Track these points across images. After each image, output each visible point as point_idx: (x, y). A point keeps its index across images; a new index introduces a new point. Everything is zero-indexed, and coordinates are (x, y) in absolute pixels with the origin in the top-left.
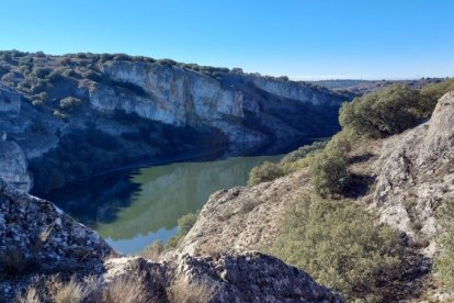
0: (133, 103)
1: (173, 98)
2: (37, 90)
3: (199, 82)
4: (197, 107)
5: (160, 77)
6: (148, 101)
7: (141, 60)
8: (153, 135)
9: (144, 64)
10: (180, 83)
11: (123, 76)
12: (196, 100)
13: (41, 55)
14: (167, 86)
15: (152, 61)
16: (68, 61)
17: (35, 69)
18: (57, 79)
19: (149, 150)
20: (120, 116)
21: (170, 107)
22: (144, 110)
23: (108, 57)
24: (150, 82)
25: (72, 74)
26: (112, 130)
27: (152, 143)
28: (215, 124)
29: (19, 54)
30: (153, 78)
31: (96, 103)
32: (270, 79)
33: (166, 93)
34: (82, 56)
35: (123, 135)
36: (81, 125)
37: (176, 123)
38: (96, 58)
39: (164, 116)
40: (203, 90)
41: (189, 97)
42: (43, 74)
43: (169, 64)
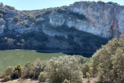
1: (101, 21)
4: (120, 27)
5: (94, 9)
6: (85, 22)
10: (106, 13)
12: (119, 23)
14: (98, 14)
33: (98, 18)
37: (102, 34)
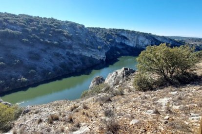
0: (124, 41)
2: (104, 37)
3: (141, 37)
4: (139, 43)
5: (131, 35)
7: (127, 31)
8: (129, 49)
9: (128, 32)
11: (123, 34)
13: (104, 29)
15: (129, 31)
16: (110, 30)
17: (104, 32)
18: (108, 35)
19: (127, 53)
20: (122, 44)
21: (133, 42)
22: (127, 43)
23: (119, 30)
24: (129, 36)
25: (112, 34)
26: (120, 47)
27: (128, 51)
28: (143, 47)
29: (100, 28)
30: (129, 35)
31: (117, 41)
32: (159, 36)
33: (132, 39)
34: (113, 29)
35: (122, 49)
36: (113, 45)
37: (134, 46)
38: (117, 30)
39: (131, 44)
40: (141, 39)
41: (138, 40)
42: (105, 33)
43: (133, 32)
